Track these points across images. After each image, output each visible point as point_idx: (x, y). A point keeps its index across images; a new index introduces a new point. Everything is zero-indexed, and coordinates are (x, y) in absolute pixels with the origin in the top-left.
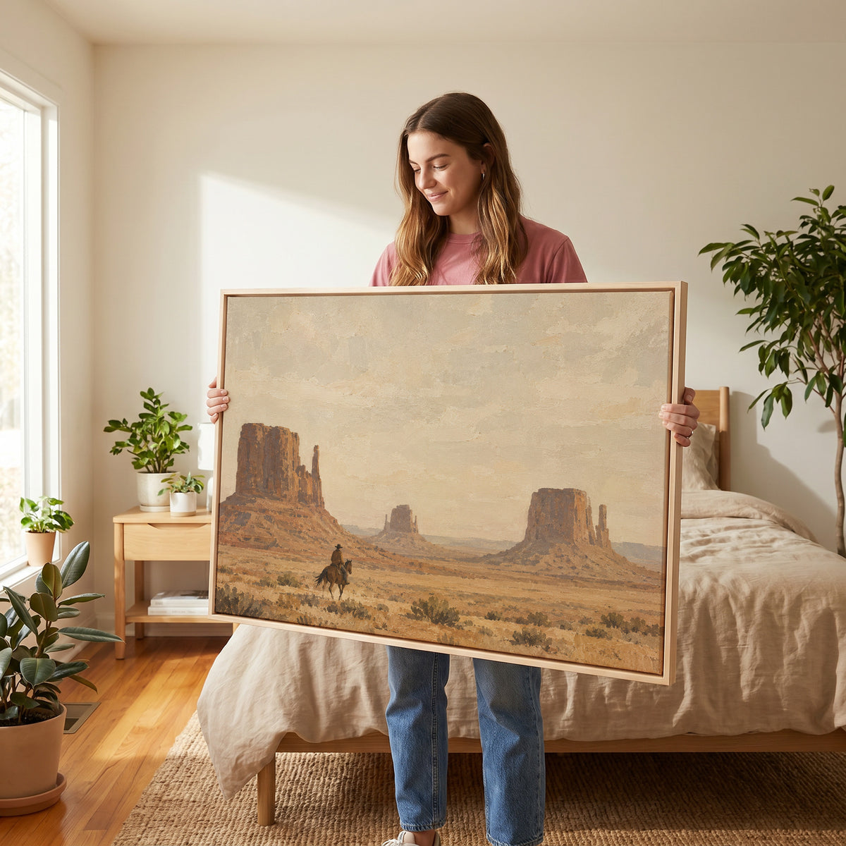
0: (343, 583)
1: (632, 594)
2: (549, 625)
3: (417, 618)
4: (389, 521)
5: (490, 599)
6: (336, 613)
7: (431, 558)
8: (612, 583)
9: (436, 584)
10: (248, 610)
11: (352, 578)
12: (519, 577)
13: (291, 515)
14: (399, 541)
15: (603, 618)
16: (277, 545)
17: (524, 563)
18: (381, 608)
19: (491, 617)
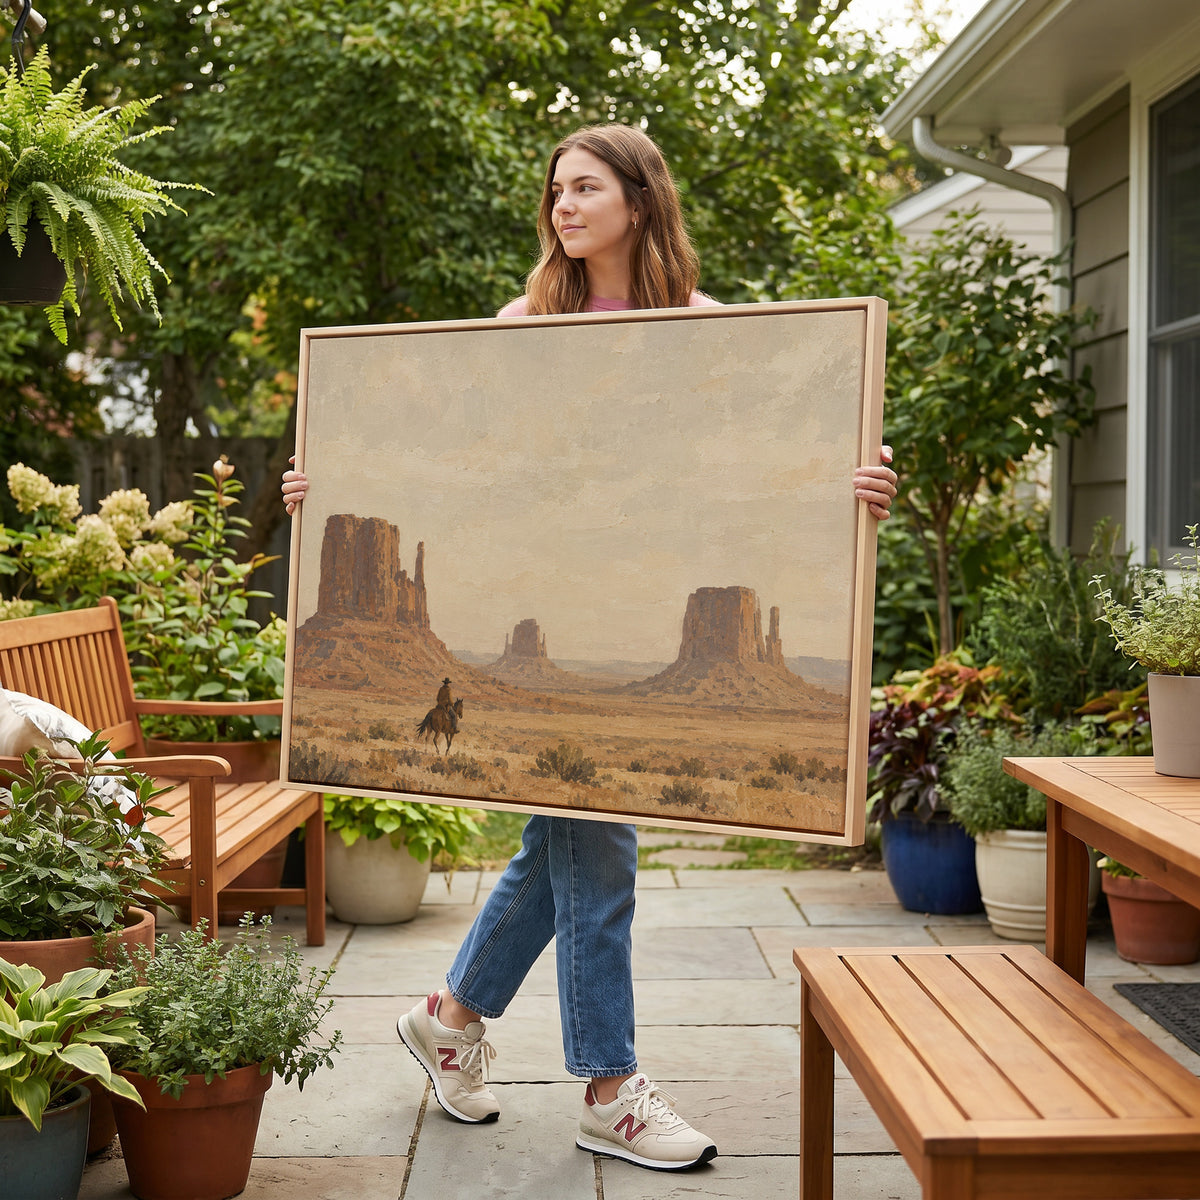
0: (451, 730)
1: (809, 726)
2: (706, 775)
3: (544, 775)
4: (510, 642)
5: (635, 743)
6: (442, 774)
7: (563, 691)
8: (784, 712)
9: (568, 725)
10: (330, 776)
11: (462, 724)
12: (669, 711)
13: (387, 640)
14: (522, 669)
15: (773, 761)
16: (370, 683)
17: (677, 691)
18: (499, 763)
19: (636, 768)
